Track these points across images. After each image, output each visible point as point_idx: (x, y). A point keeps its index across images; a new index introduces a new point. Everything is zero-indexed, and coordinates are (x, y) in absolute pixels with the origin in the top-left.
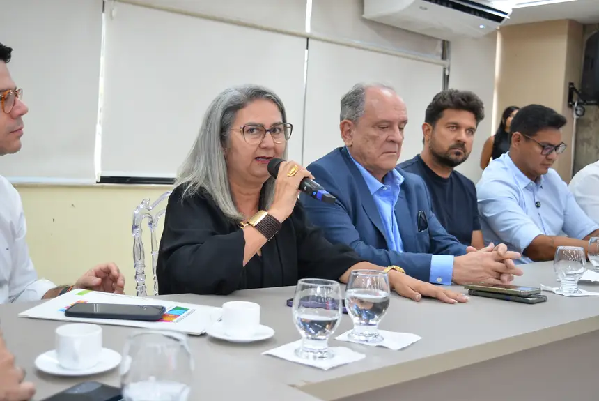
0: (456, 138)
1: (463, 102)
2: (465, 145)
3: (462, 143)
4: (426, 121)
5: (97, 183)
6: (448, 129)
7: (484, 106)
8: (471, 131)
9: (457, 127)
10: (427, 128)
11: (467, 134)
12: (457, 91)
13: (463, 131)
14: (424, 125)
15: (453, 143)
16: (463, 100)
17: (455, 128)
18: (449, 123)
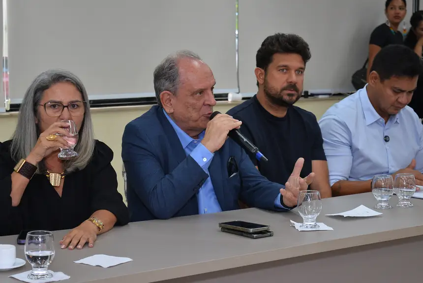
0: (287, 79)
1: (290, 47)
2: (296, 85)
3: (293, 84)
4: (258, 66)
5: (7, 111)
6: (279, 72)
7: (309, 47)
8: (300, 71)
9: (286, 68)
10: (259, 72)
11: (297, 75)
12: (283, 35)
13: (293, 72)
14: (256, 70)
15: (285, 85)
16: (290, 44)
17: (285, 71)
18: (279, 66)
